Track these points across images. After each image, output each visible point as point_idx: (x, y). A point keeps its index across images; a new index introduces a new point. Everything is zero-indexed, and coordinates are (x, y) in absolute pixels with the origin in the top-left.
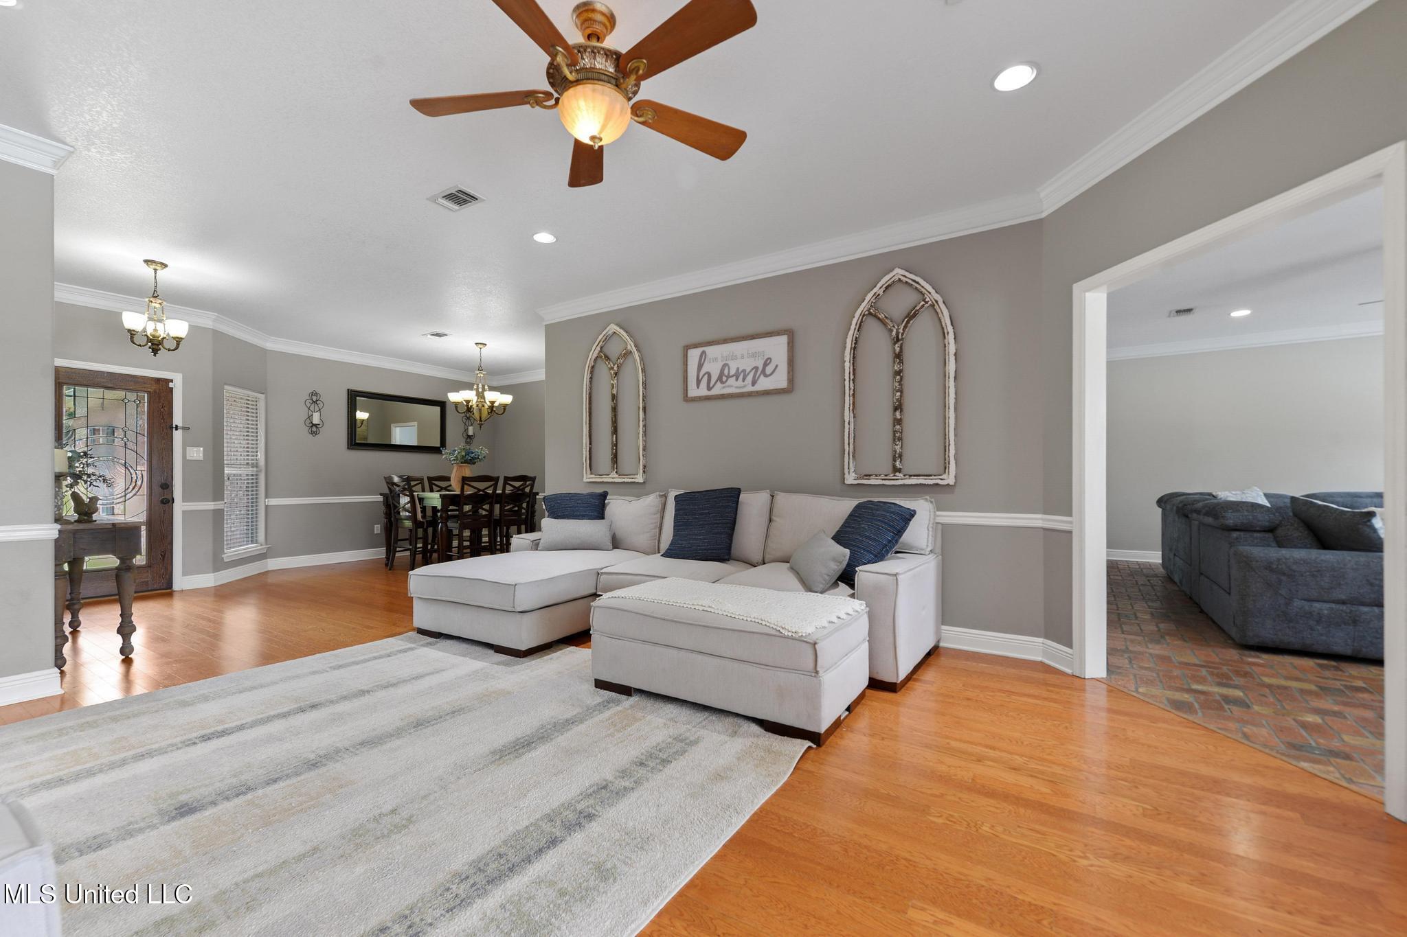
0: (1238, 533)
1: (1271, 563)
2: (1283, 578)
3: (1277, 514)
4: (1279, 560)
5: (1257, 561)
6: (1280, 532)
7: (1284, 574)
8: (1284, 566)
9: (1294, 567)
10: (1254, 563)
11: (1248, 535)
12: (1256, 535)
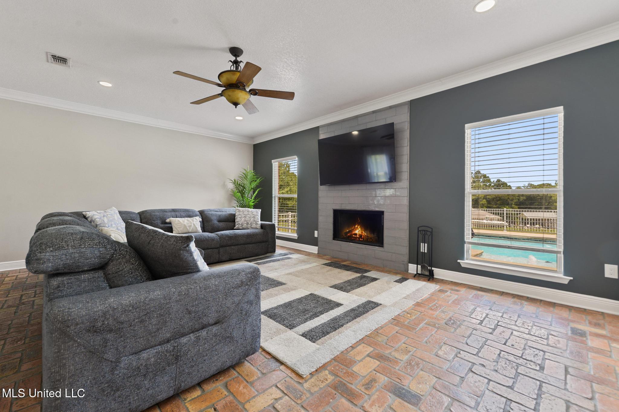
0: (60, 279)
1: (96, 320)
2: (109, 336)
3: (109, 246)
4: (105, 314)
5: (77, 324)
6: (111, 268)
7: (111, 331)
8: (111, 321)
9: (123, 318)
10: (72, 328)
11: (73, 278)
12: (83, 277)
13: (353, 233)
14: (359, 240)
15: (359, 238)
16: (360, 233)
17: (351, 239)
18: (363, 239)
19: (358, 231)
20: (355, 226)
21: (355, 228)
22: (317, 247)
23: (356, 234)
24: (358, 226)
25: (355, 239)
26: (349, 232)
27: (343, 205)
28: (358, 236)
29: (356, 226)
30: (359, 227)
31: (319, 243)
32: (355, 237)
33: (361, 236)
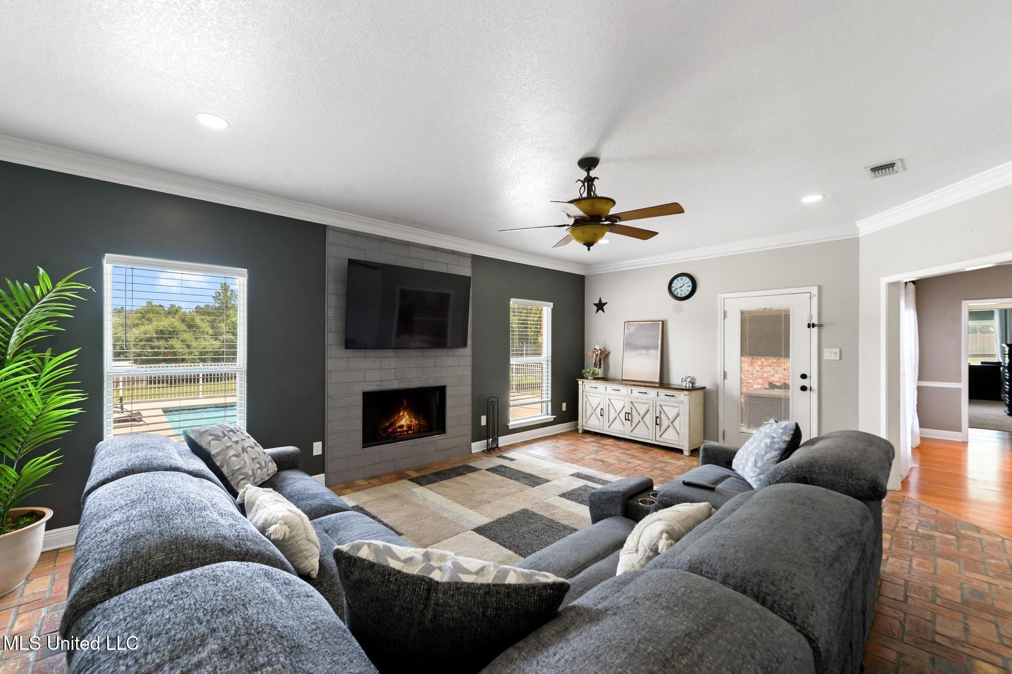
13: (398, 425)
14: (408, 434)
15: (407, 431)
16: (409, 423)
17: (393, 437)
18: (413, 430)
19: (405, 420)
20: (399, 413)
21: (399, 417)
22: (323, 475)
23: (402, 427)
24: (404, 412)
25: (401, 435)
26: (391, 425)
27: (383, 382)
28: (405, 429)
29: (401, 414)
30: (405, 414)
31: (329, 466)
32: (400, 432)
33: (409, 427)
